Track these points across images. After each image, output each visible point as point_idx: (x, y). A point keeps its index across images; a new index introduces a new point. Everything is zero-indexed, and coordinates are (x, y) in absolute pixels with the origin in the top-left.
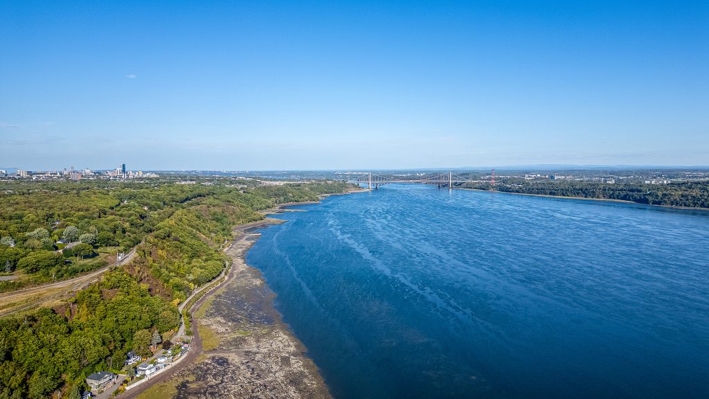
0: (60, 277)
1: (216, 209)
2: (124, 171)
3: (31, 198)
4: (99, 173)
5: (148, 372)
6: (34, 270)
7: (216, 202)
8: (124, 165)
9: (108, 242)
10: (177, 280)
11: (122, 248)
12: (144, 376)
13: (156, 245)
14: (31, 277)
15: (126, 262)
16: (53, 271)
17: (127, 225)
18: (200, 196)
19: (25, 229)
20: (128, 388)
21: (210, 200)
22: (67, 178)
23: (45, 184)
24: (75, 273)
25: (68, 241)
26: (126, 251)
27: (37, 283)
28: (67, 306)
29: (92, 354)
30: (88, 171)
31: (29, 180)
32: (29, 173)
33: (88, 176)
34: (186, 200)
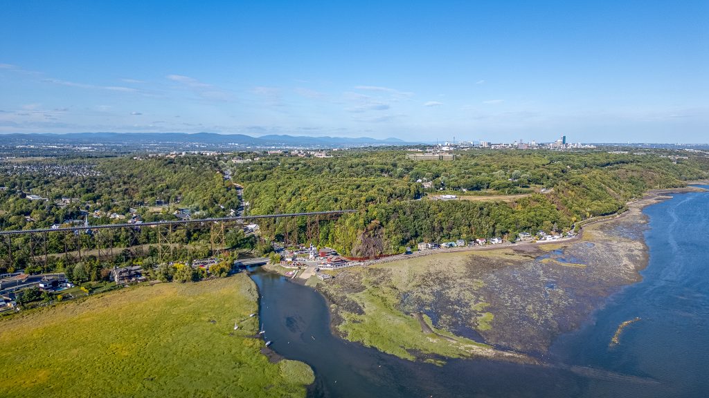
0: (509, 193)
1: (635, 174)
2: (564, 142)
3: (494, 157)
4: (543, 145)
5: (548, 239)
6: (498, 188)
7: (637, 168)
8: (564, 137)
9: (537, 182)
10: (577, 208)
11: (544, 186)
12: (545, 239)
13: (568, 188)
14: (496, 191)
15: (546, 192)
16: (507, 190)
17: (551, 174)
18: (623, 163)
19: (493, 171)
20: (537, 242)
21: (633, 166)
22: (517, 148)
23: (500, 151)
24: (517, 193)
25: (514, 179)
26: (547, 188)
27: (498, 194)
28: (512, 203)
29: (523, 223)
30: (533, 143)
31: (489, 148)
32: (489, 144)
33: (532, 147)
34: (608, 164)
